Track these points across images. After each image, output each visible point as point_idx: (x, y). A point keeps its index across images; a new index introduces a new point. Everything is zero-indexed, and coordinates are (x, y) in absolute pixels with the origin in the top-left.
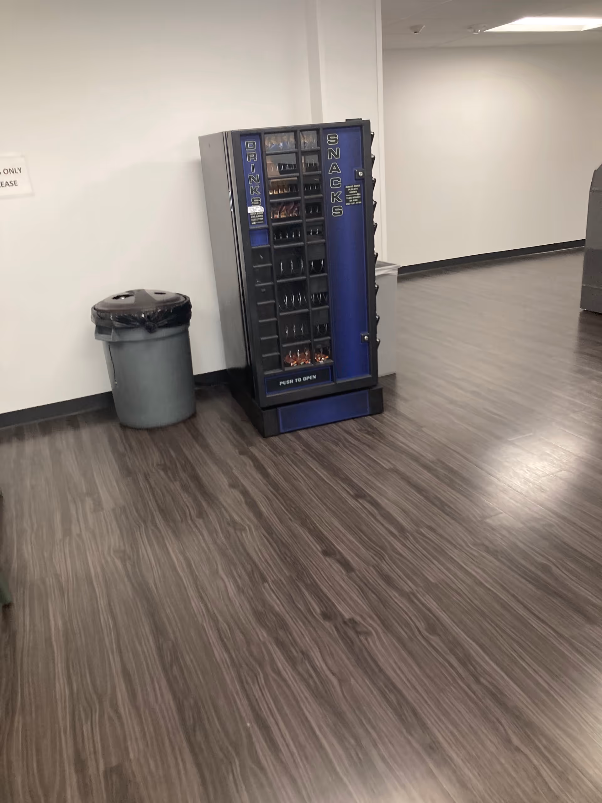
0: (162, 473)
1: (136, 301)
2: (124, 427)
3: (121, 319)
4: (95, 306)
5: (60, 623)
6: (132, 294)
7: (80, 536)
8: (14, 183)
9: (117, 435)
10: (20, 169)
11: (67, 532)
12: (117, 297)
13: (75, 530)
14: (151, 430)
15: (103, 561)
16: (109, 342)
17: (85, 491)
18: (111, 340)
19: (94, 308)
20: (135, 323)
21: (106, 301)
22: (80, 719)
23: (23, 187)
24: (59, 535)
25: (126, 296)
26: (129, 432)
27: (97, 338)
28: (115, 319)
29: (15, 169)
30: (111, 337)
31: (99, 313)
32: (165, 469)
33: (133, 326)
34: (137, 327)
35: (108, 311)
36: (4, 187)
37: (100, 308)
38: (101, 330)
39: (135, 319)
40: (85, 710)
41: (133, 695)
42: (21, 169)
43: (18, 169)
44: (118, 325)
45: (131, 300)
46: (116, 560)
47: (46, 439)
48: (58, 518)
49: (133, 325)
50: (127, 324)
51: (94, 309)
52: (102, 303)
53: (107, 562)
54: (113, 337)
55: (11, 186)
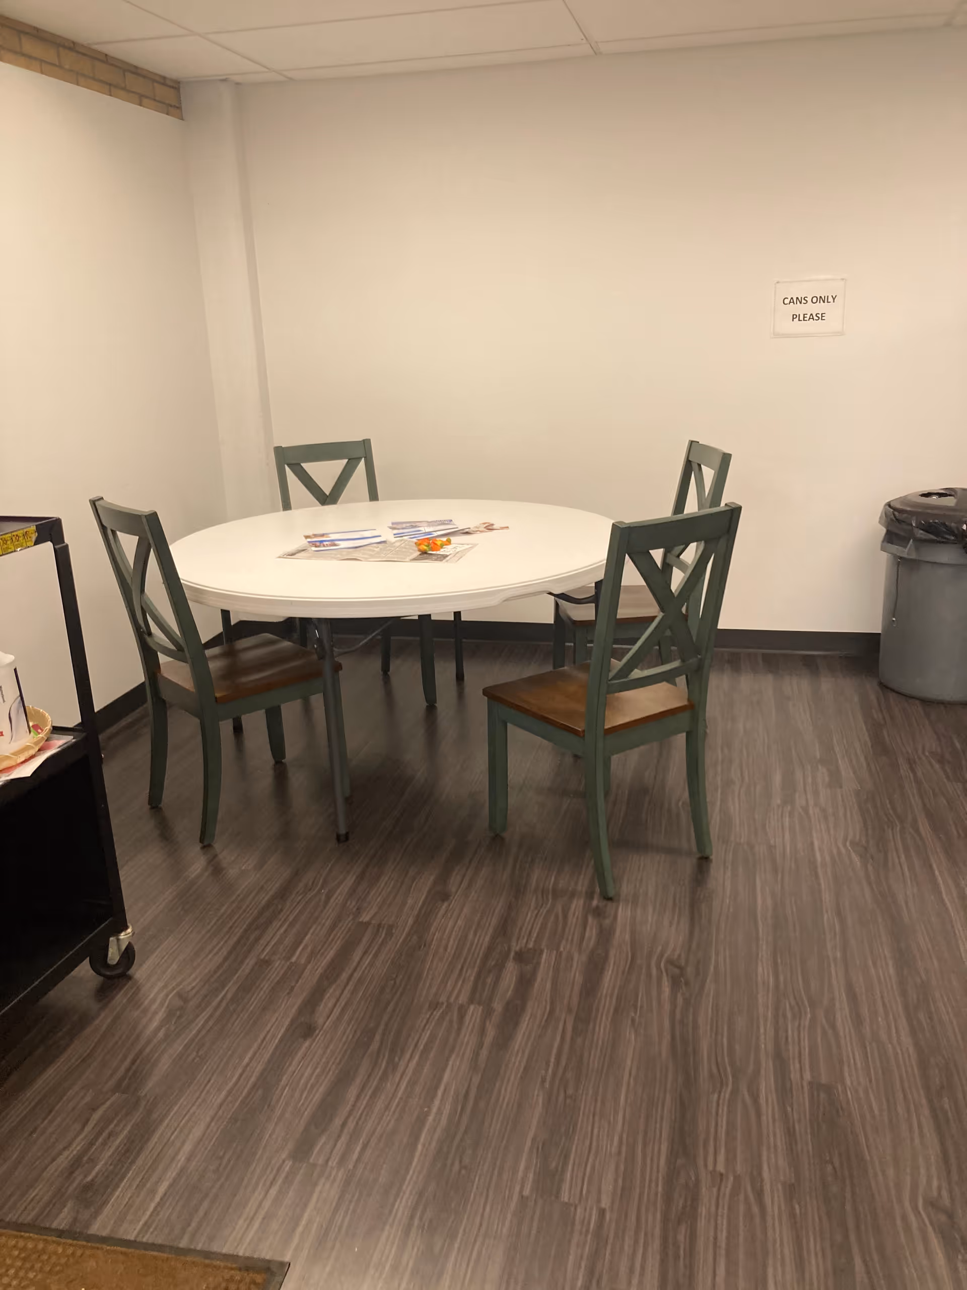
0: (937, 766)
1: (957, 504)
2: (884, 687)
3: (928, 528)
4: (890, 502)
5: (769, 902)
6: (953, 493)
7: (806, 810)
8: (821, 317)
9: (873, 697)
10: (834, 297)
11: (789, 800)
12: (928, 495)
13: (800, 801)
14: (926, 702)
15: (835, 851)
16: (901, 558)
17: (818, 756)
18: (905, 555)
19: (889, 505)
20: (947, 536)
21: (909, 498)
22: (785, 1016)
23: (832, 322)
24: (777, 800)
25: (940, 495)
26: (892, 696)
27: (883, 549)
28: (920, 526)
29: (828, 297)
30: (906, 550)
31: (896, 513)
32: (941, 761)
33: (944, 540)
34: (946, 542)
35: (910, 511)
36: (806, 320)
37: (898, 506)
38: (891, 537)
39: (951, 531)
40: (792, 1008)
41: (858, 1020)
42: (836, 296)
43: (832, 296)
44: (921, 534)
45: (950, 502)
46: (853, 855)
47: (770, 677)
48: (777, 778)
49: (945, 538)
50: (937, 535)
51: (887, 507)
52: (903, 500)
53: (839, 853)
54: (907, 551)
55: (816, 320)
